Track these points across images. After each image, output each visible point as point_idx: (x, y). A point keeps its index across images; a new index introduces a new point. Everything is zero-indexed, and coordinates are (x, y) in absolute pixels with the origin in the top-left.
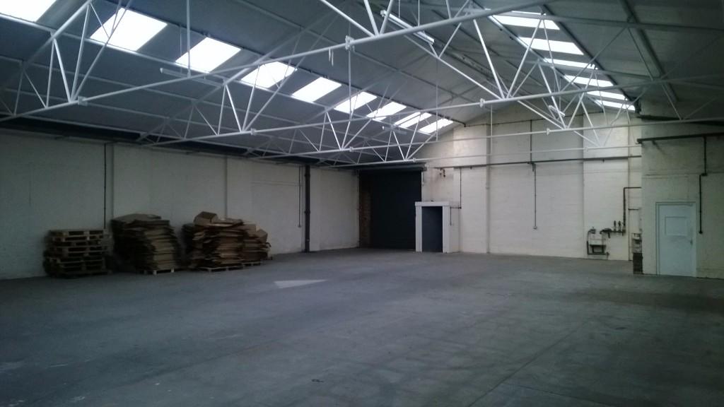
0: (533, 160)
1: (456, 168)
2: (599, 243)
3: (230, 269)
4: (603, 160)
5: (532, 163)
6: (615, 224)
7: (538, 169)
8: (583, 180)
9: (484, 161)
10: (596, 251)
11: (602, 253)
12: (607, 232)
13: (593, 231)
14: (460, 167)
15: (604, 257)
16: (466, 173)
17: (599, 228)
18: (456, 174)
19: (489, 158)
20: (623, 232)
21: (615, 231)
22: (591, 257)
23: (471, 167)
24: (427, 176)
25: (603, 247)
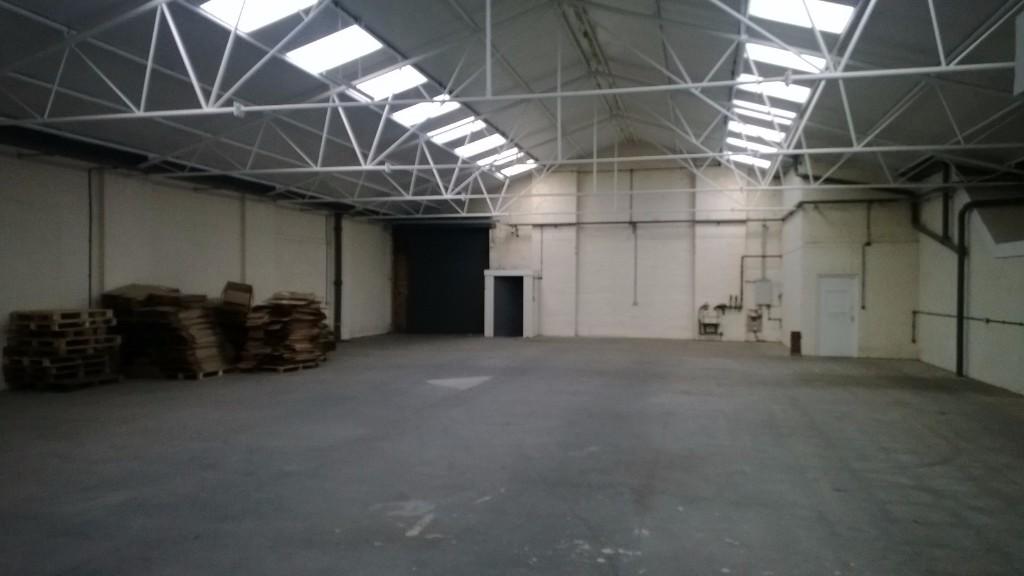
0: (635, 220)
1: (535, 226)
2: (714, 321)
3: (305, 368)
4: (719, 222)
5: (633, 224)
6: (731, 298)
7: (639, 232)
8: (693, 246)
9: (573, 219)
10: (708, 330)
11: (715, 333)
12: (722, 308)
13: (705, 307)
14: (542, 226)
15: (717, 338)
16: (549, 234)
17: (714, 302)
18: (536, 234)
19: (578, 216)
20: (739, 308)
21: (730, 307)
22: (703, 337)
23: (556, 226)
24: (497, 235)
25: (716, 326)
